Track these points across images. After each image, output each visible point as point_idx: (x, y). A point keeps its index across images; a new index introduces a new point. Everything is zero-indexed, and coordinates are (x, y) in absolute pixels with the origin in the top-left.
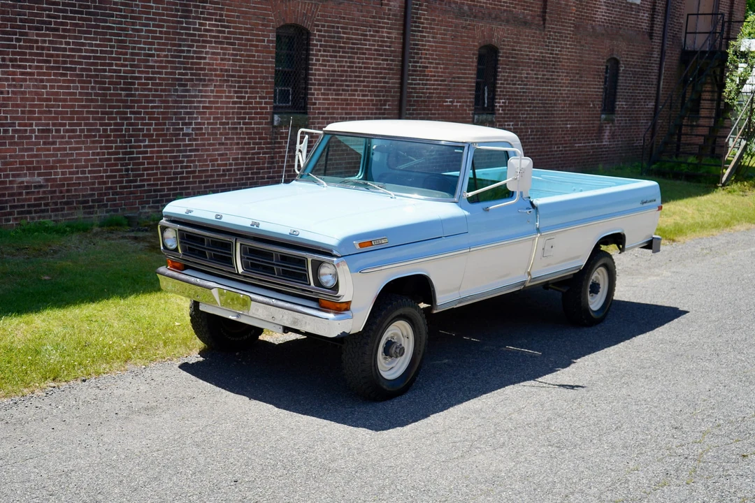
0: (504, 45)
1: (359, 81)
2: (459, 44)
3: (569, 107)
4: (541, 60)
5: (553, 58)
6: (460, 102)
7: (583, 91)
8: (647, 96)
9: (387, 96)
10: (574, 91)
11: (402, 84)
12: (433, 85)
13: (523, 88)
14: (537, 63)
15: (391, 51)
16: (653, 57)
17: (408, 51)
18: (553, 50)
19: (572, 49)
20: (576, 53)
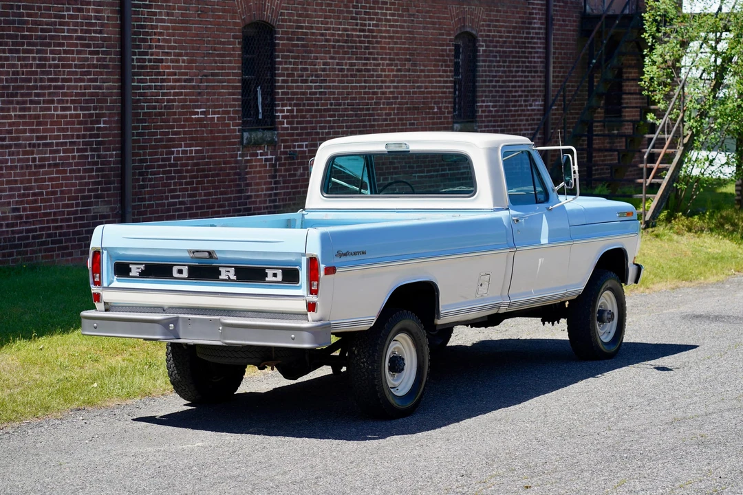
0: (283, 21)
1: (56, 88)
2: (210, 23)
3: (398, 114)
4: (346, 41)
5: (365, 37)
6: (218, 113)
7: (419, 87)
8: (529, 91)
9: (101, 108)
10: (403, 87)
11: (123, 88)
12: (173, 87)
13: (320, 87)
14: (340, 47)
15: (104, 39)
16: (534, 28)
17: (130, 37)
18: (365, 25)
19: (397, 21)
20: (402, 27)
